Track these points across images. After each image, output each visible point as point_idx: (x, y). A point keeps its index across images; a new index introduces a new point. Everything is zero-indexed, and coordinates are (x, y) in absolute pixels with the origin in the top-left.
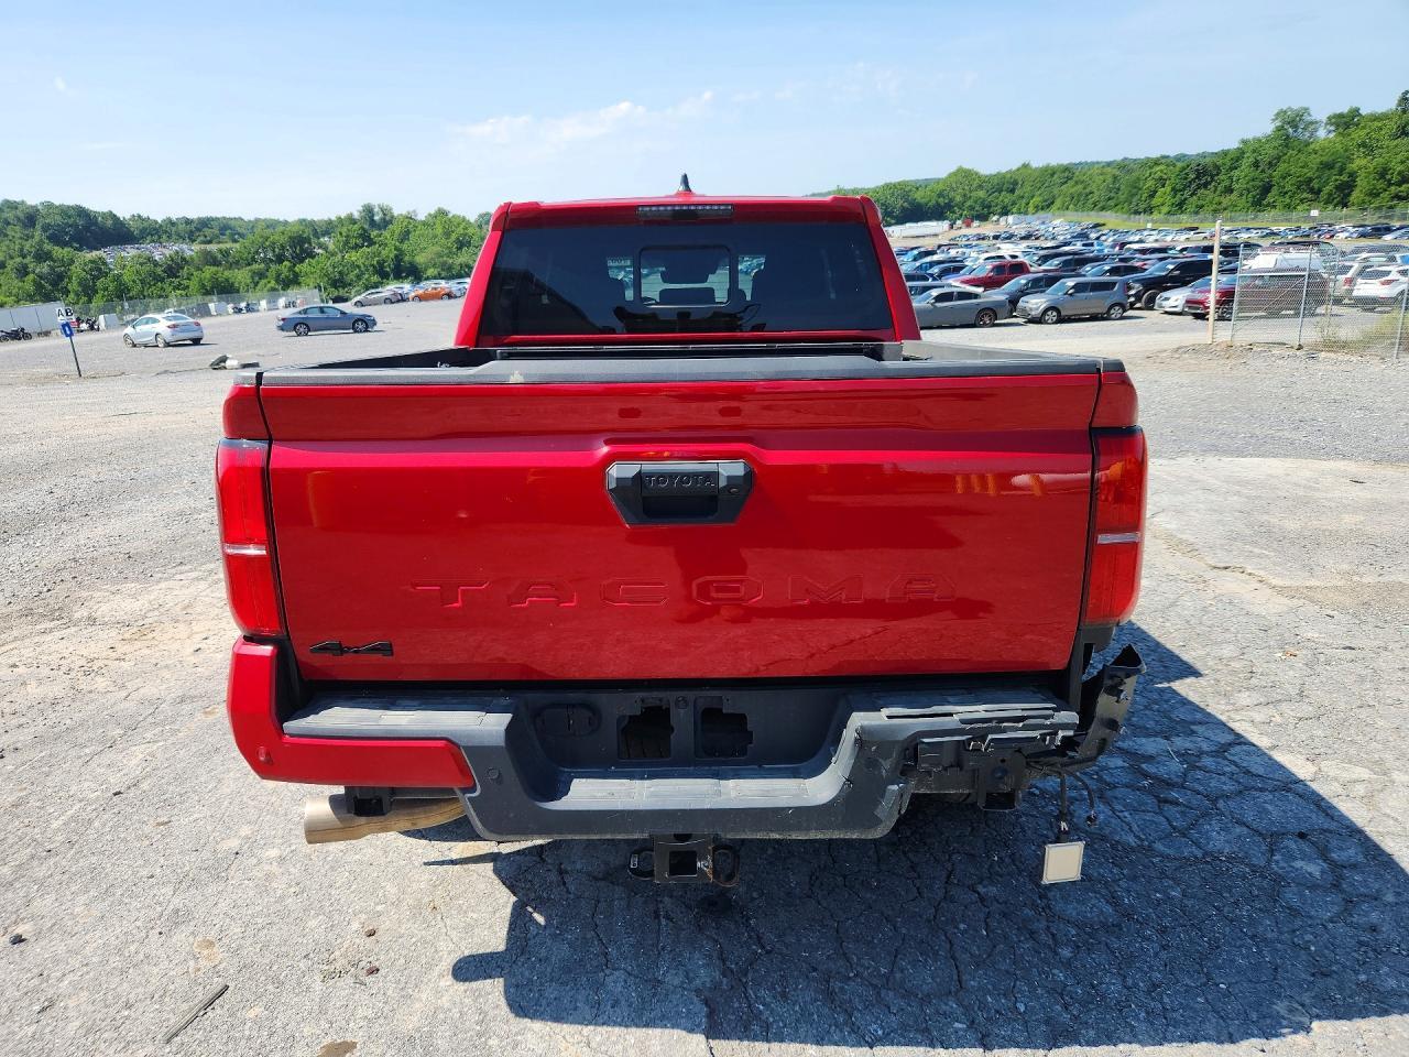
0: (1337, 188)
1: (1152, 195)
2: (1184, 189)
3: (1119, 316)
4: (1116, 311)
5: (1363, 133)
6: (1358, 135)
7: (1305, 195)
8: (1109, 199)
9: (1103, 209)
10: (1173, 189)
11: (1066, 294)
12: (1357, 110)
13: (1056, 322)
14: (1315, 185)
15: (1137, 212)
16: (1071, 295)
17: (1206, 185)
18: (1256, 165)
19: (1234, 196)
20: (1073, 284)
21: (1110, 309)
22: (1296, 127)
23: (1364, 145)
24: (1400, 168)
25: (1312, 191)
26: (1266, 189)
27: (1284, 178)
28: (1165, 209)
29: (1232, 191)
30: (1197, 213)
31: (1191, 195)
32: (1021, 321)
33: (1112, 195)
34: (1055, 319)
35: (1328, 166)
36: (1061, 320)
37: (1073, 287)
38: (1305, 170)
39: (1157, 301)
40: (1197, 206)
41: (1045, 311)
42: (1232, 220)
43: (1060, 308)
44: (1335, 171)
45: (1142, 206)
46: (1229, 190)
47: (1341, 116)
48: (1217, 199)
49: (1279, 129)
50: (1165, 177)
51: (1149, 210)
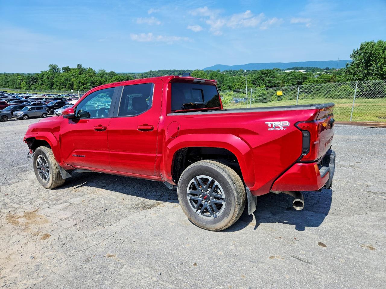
0: (70, 85)
1: (20, 84)
2: (29, 83)
3: (46, 116)
4: (45, 115)
5: (72, 72)
6: (71, 73)
7: (63, 86)
8: (6, 84)
9: (4, 87)
10: (26, 83)
11: (29, 110)
12: (69, 67)
13: (27, 119)
14: (64, 84)
15: (16, 89)
16: (30, 111)
17: (35, 82)
18: (48, 78)
19: (44, 86)
20: (30, 108)
21: (43, 115)
22: (55, 70)
23: (73, 75)
24: (82, 81)
25: (64, 85)
26: (52, 84)
27: (56, 82)
28: (25, 88)
29: (43, 84)
30: (35, 90)
31: (32, 84)
32: (15, 119)
33: (6, 83)
34: (27, 118)
35: (67, 80)
36: (29, 118)
37: (30, 109)
38: (61, 80)
39: (54, 112)
40: (34, 88)
41: (24, 116)
42: (45, 92)
43: (28, 115)
44: (68, 81)
45: (18, 87)
46: (42, 84)
47: (65, 68)
48: (40, 86)
49: (51, 69)
50: (22, 79)
51: (20, 88)
